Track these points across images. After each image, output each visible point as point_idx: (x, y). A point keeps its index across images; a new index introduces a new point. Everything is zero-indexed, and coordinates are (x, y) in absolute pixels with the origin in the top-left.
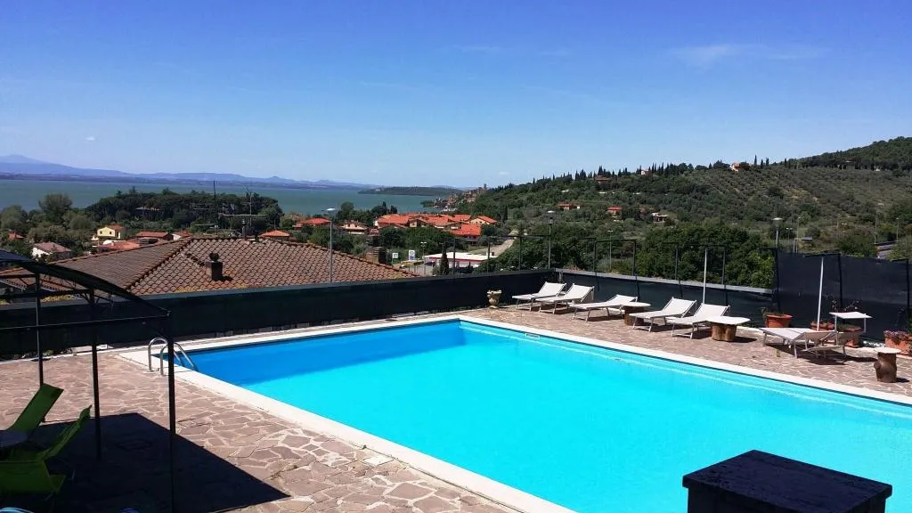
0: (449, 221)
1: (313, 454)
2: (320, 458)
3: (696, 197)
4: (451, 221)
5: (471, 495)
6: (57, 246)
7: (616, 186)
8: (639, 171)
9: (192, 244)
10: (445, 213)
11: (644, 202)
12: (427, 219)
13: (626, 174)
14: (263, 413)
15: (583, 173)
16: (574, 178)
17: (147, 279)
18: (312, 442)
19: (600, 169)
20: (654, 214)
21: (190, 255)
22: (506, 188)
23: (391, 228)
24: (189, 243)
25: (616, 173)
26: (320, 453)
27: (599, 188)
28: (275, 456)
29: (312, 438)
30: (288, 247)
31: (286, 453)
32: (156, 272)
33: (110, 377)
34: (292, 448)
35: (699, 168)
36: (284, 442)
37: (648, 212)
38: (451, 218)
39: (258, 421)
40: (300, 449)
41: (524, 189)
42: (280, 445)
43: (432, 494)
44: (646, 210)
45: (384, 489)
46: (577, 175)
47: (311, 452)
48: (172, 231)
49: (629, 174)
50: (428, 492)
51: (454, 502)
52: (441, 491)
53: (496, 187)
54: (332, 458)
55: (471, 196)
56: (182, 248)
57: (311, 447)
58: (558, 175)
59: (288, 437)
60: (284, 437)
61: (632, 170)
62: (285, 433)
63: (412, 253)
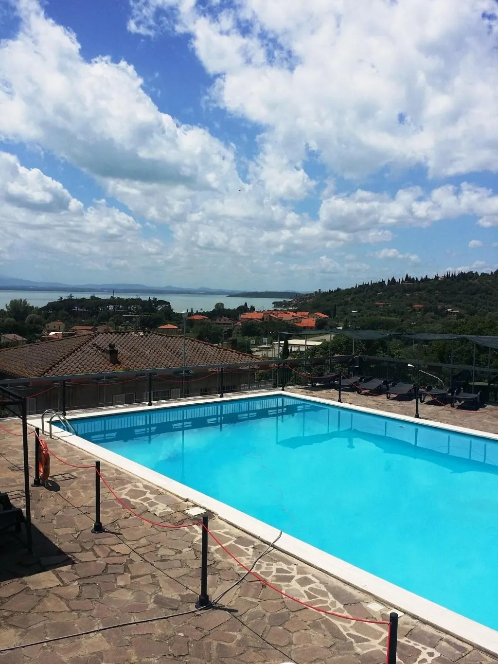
0: (293, 316)
1: (147, 505)
2: (151, 509)
3: (480, 297)
4: (294, 316)
5: (263, 544)
6: (17, 336)
7: (419, 289)
8: (437, 278)
9: (98, 336)
10: (290, 311)
11: (440, 301)
12: (277, 315)
13: (426, 280)
14: (116, 470)
15: (393, 280)
16: (386, 283)
17: (65, 362)
18: (148, 495)
19: (407, 277)
20: (449, 310)
21: (95, 344)
22: (335, 291)
23: (250, 322)
24: (96, 336)
25: (419, 279)
26: (152, 504)
27: (405, 291)
28: (118, 506)
29: (149, 491)
30: (166, 338)
31: (126, 504)
32: (71, 357)
33: (12, 439)
34: (132, 500)
35: (483, 274)
36: (126, 495)
37: (444, 309)
38: (294, 314)
39: (111, 476)
40: (137, 501)
41: (349, 291)
42: (123, 497)
43: (232, 542)
44: (443, 307)
45: (195, 536)
46: (389, 281)
47: (145, 504)
48: (97, 325)
49: (429, 280)
50: (230, 540)
51: (248, 550)
52: (240, 540)
53: (327, 290)
54: (161, 508)
55: (309, 298)
56: (90, 339)
57: (147, 499)
58: (375, 281)
59: (131, 491)
60: (127, 490)
61: (431, 276)
62: (129, 487)
63: (265, 340)
